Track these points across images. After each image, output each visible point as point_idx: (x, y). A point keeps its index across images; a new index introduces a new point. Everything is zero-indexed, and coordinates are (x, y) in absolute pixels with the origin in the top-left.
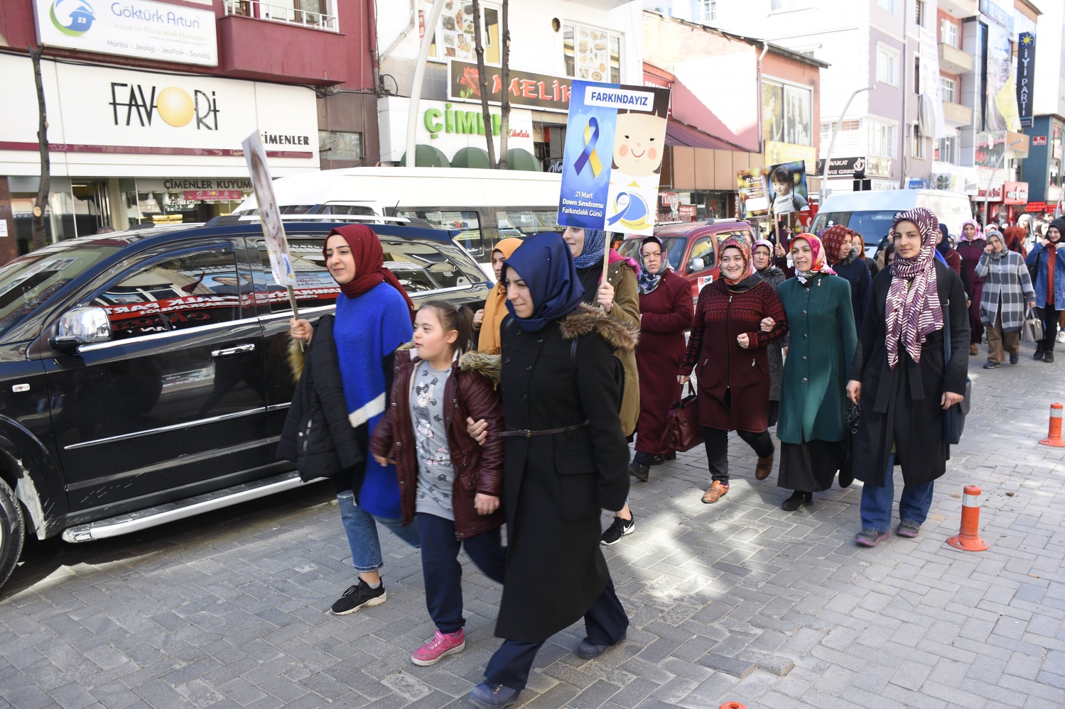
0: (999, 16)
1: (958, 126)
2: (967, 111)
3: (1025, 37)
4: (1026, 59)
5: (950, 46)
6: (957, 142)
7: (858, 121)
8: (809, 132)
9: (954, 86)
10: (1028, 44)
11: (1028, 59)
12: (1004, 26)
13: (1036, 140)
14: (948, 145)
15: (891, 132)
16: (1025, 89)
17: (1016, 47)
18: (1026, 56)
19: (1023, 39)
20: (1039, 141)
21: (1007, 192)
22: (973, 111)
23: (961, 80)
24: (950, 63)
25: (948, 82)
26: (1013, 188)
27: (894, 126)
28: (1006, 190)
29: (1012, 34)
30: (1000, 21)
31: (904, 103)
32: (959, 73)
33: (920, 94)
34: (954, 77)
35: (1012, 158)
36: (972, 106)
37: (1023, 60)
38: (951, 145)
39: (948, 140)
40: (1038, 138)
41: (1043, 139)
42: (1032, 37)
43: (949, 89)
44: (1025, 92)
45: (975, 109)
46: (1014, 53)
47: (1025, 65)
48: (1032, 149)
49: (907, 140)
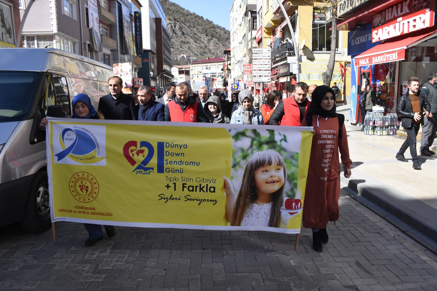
0: (125, 1)
1: (111, 49)
2: (115, 42)
3: (137, 13)
4: (138, 23)
5: (104, 8)
6: (111, 57)
7: (53, 36)
8: (12, 35)
9: (108, 30)
10: (138, 16)
11: (139, 23)
12: (128, 7)
13: (144, 60)
14: (107, 58)
15: (75, 45)
16: (138, 36)
17: (133, 18)
18: (138, 22)
19: (136, 14)
20: (145, 61)
21: (135, 82)
22: (117, 42)
23: (111, 28)
24: (105, 17)
25: (105, 27)
26: (137, 80)
27: (76, 42)
28: (134, 81)
29: (131, 11)
30: (126, 3)
31: (81, 30)
32: (110, 24)
33: (90, 28)
34: (107, 25)
35: (136, 67)
36: (117, 40)
37: (137, 23)
38: (108, 58)
39: (107, 56)
40: (145, 59)
41: (147, 60)
42: (139, 14)
43: (105, 31)
44: (138, 38)
45: (118, 42)
46: (133, 20)
47: (138, 26)
48: (143, 63)
49: (84, 51)
